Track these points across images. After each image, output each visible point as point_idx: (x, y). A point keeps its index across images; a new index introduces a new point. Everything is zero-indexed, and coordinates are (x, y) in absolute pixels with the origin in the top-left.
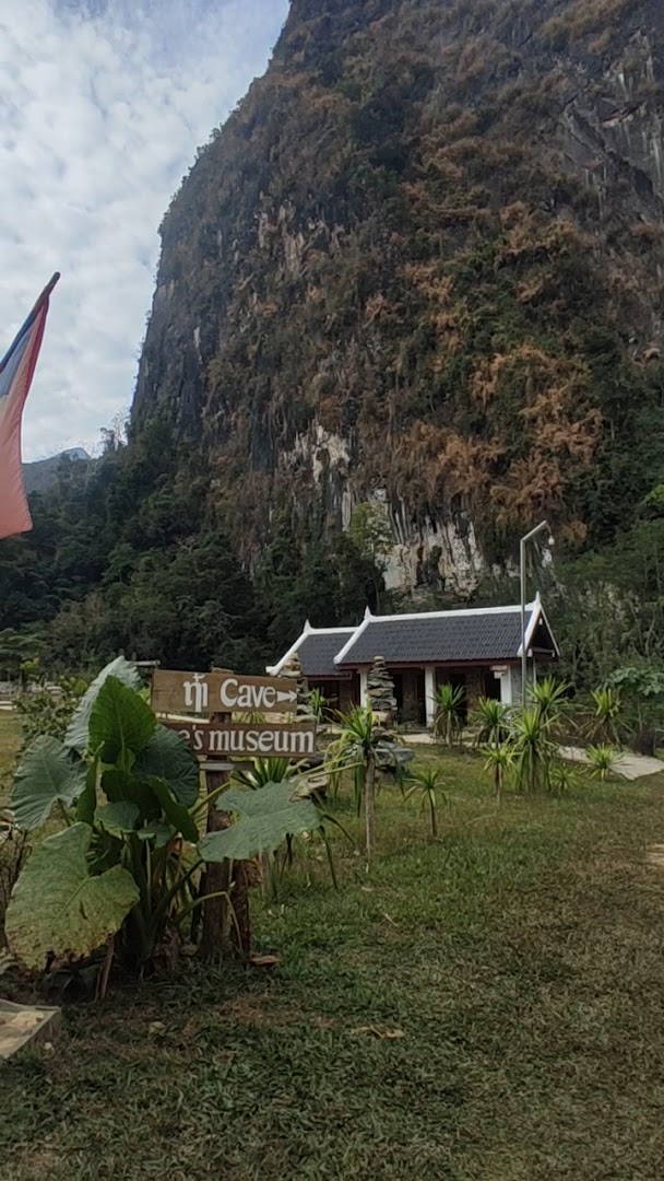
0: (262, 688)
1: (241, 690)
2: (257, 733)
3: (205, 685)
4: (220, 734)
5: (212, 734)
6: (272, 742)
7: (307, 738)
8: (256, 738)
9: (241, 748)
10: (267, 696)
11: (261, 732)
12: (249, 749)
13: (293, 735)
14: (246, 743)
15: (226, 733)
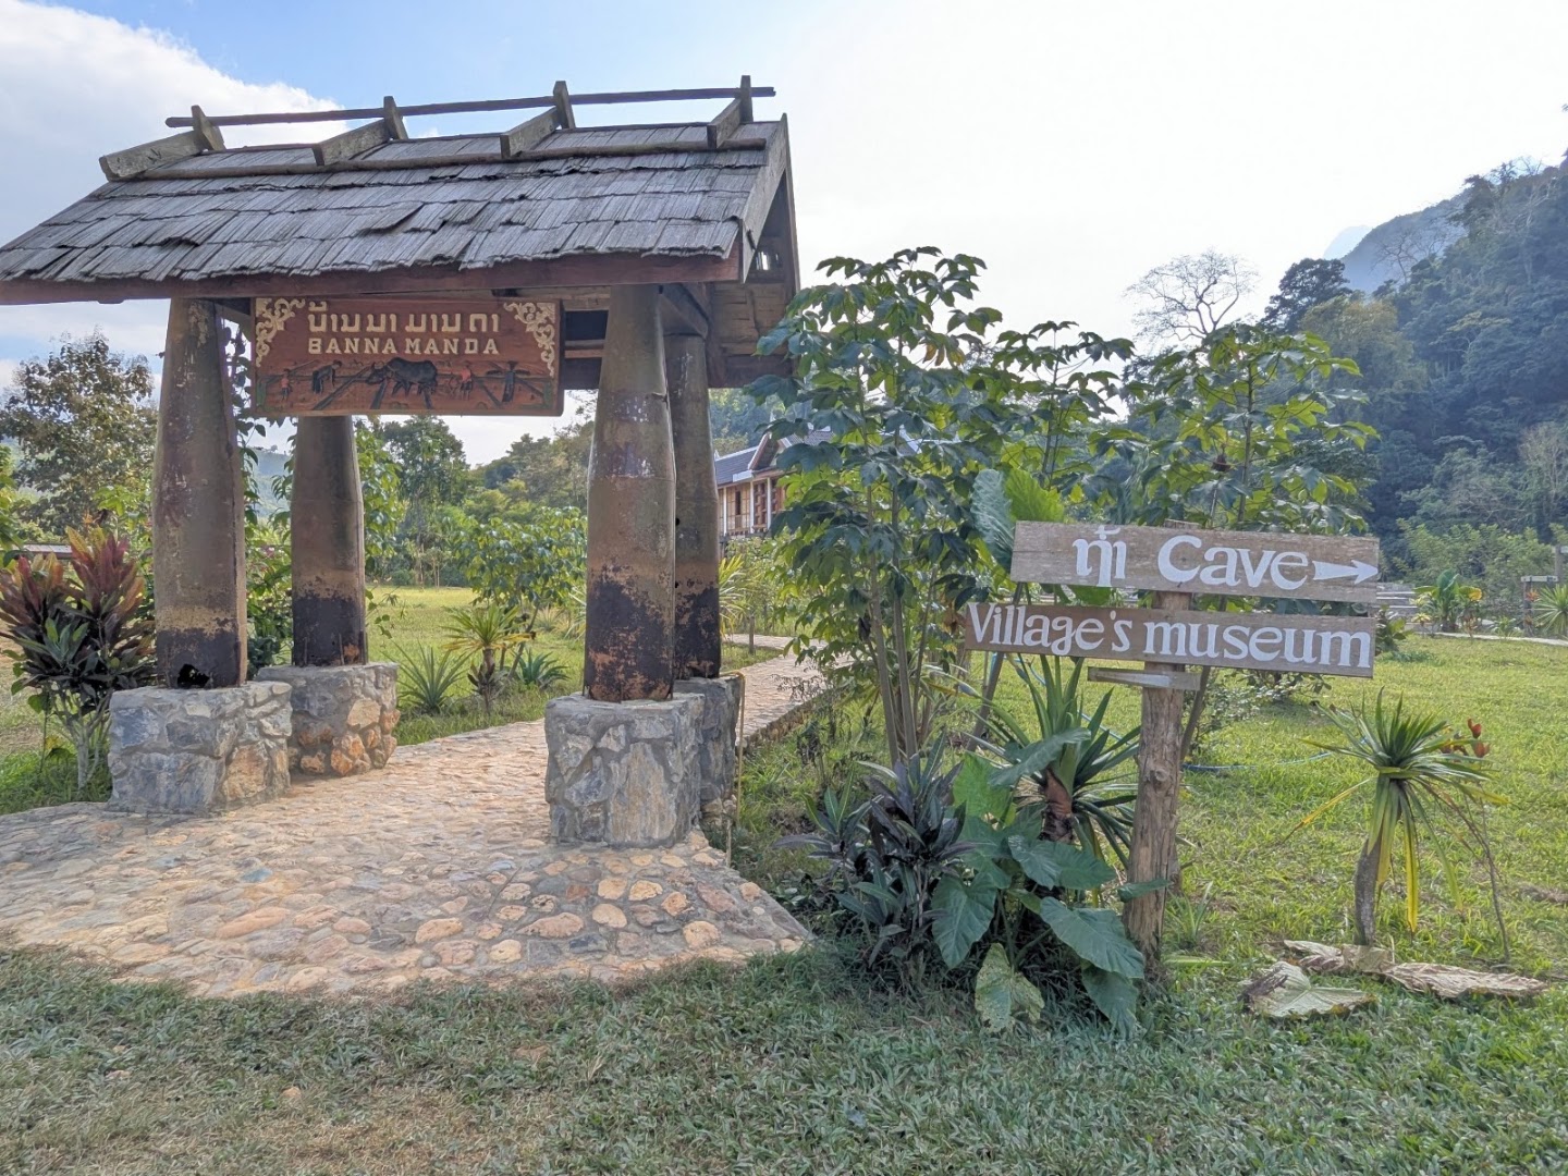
0: (1268, 554)
1: (1210, 555)
2: (1246, 631)
3: (1121, 546)
4: (1167, 628)
5: (1151, 627)
6: (1281, 647)
7: (1356, 645)
8: (1246, 640)
9: (1211, 652)
10: (1282, 569)
11: (1254, 629)
12: (1227, 654)
13: (1327, 637)
14: (1221, 644)
15: (1182, 628)
